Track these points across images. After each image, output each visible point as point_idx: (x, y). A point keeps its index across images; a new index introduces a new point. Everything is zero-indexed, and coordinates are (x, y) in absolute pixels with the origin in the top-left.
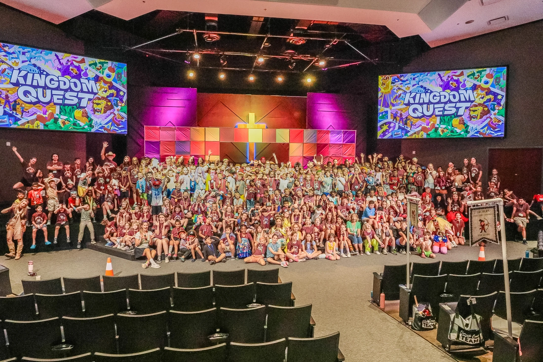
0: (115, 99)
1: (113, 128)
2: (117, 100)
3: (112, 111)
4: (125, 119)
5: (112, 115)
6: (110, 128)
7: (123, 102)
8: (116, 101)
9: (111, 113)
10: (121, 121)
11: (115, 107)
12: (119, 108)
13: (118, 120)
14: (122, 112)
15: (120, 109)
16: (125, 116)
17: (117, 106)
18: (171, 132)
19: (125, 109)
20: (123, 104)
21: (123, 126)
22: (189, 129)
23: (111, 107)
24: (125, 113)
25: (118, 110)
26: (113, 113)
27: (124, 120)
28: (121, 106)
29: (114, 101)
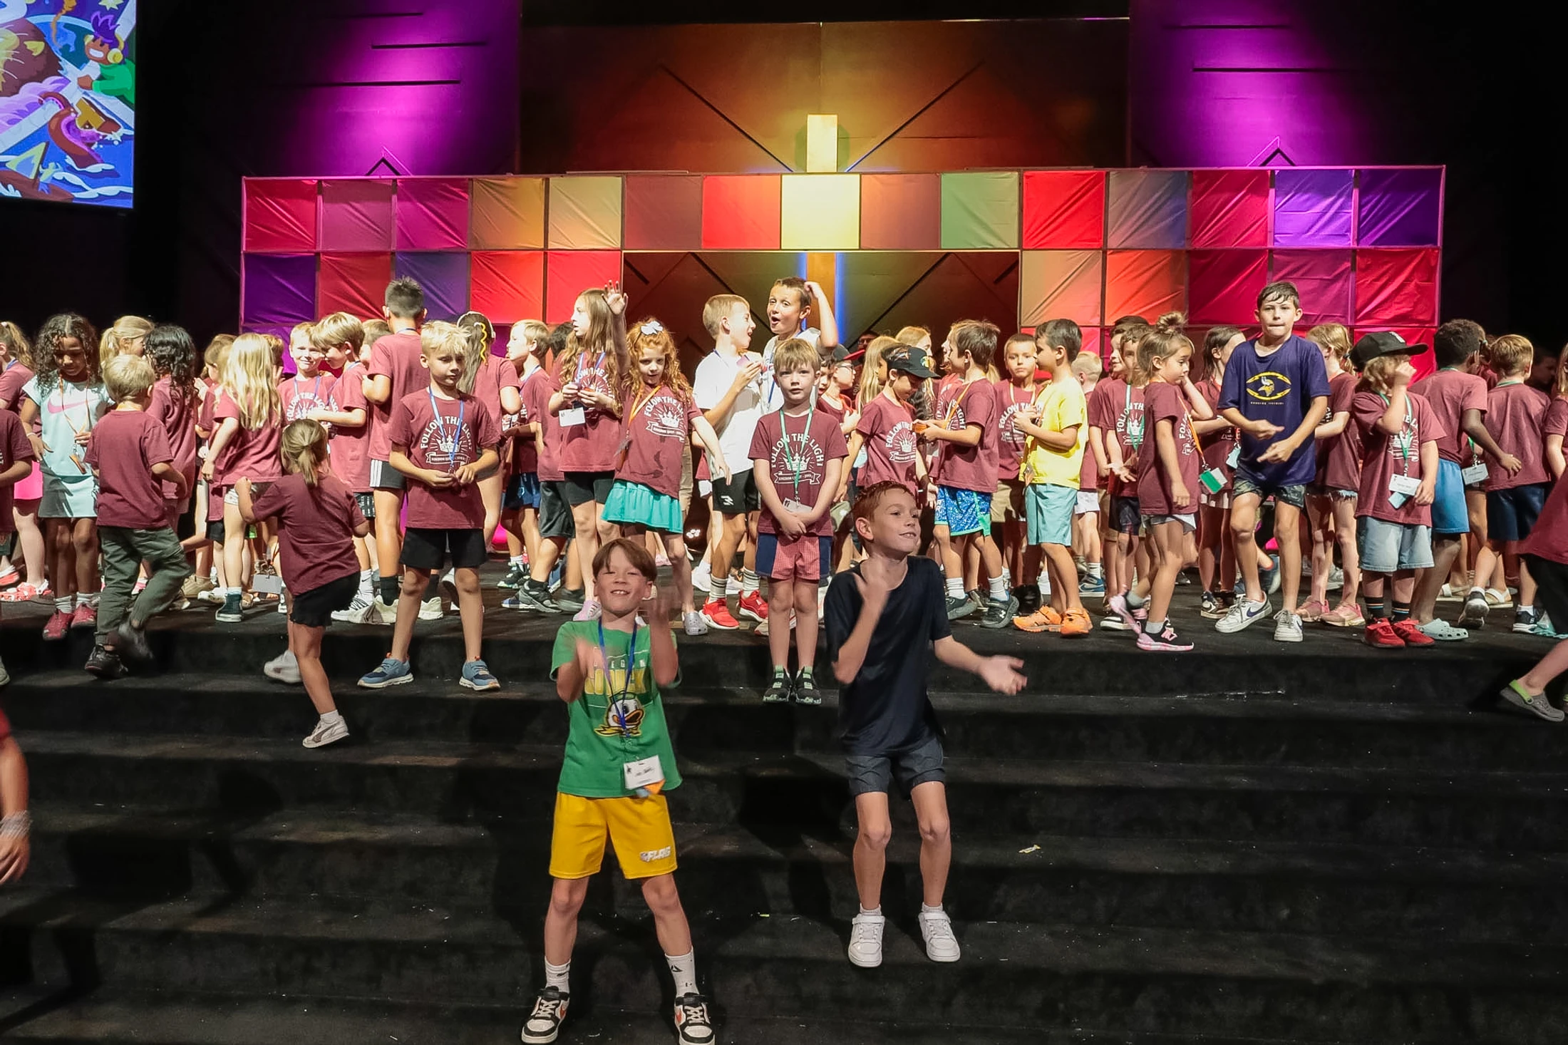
0: (67, 26)
1: (52, 173)
2: (81, 33)
3: (48, 84)
4: (122, 131)
5: (52, 108)
6: (39, 174)
7: (114, 44)
8: (72, 36)
9: (46, 96)
10: (102, 142)
11: (68, 67)
12: (92, 69)
13: (85, 132)
14: (106, 92)
15: (94, 77)
16: (127, 115)
17: (80, 59)
18: (372, 204)
19: (126, 78)
20: (116, 55)
21: (111, 167)
22: (465, 188)
23: (49, 66)
24: (122, 98)
25: (85, 84)
26: (56, 96)
27: (115, 137)
28: (103, 61)
29: (61, 34)
